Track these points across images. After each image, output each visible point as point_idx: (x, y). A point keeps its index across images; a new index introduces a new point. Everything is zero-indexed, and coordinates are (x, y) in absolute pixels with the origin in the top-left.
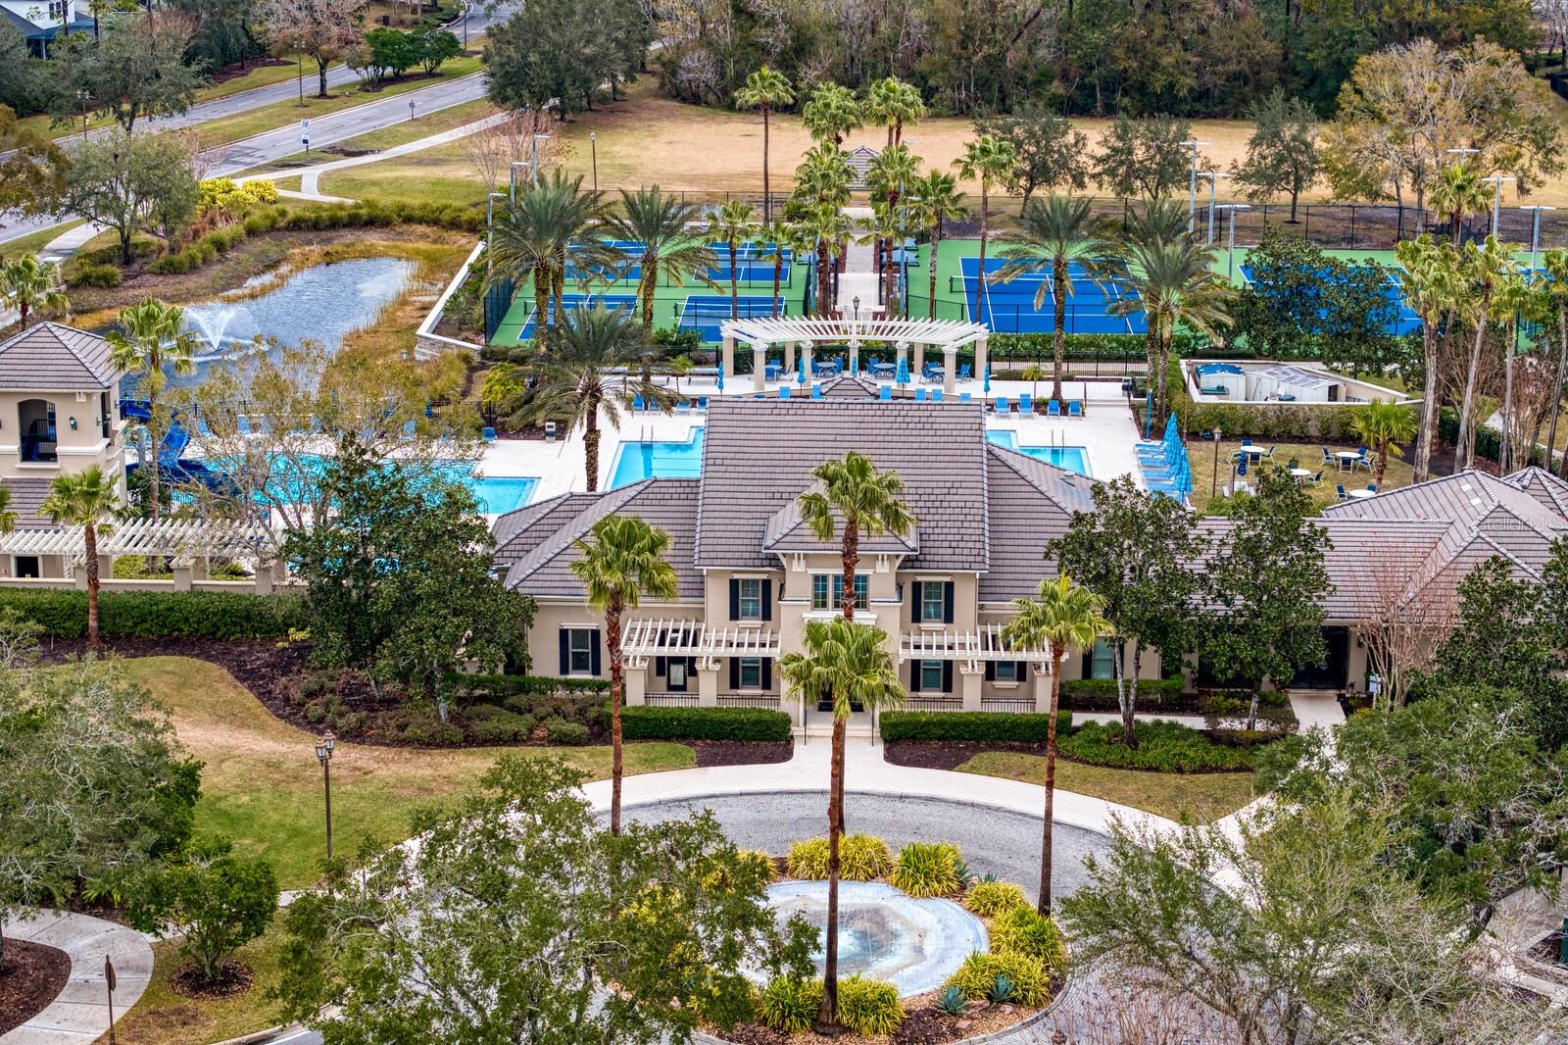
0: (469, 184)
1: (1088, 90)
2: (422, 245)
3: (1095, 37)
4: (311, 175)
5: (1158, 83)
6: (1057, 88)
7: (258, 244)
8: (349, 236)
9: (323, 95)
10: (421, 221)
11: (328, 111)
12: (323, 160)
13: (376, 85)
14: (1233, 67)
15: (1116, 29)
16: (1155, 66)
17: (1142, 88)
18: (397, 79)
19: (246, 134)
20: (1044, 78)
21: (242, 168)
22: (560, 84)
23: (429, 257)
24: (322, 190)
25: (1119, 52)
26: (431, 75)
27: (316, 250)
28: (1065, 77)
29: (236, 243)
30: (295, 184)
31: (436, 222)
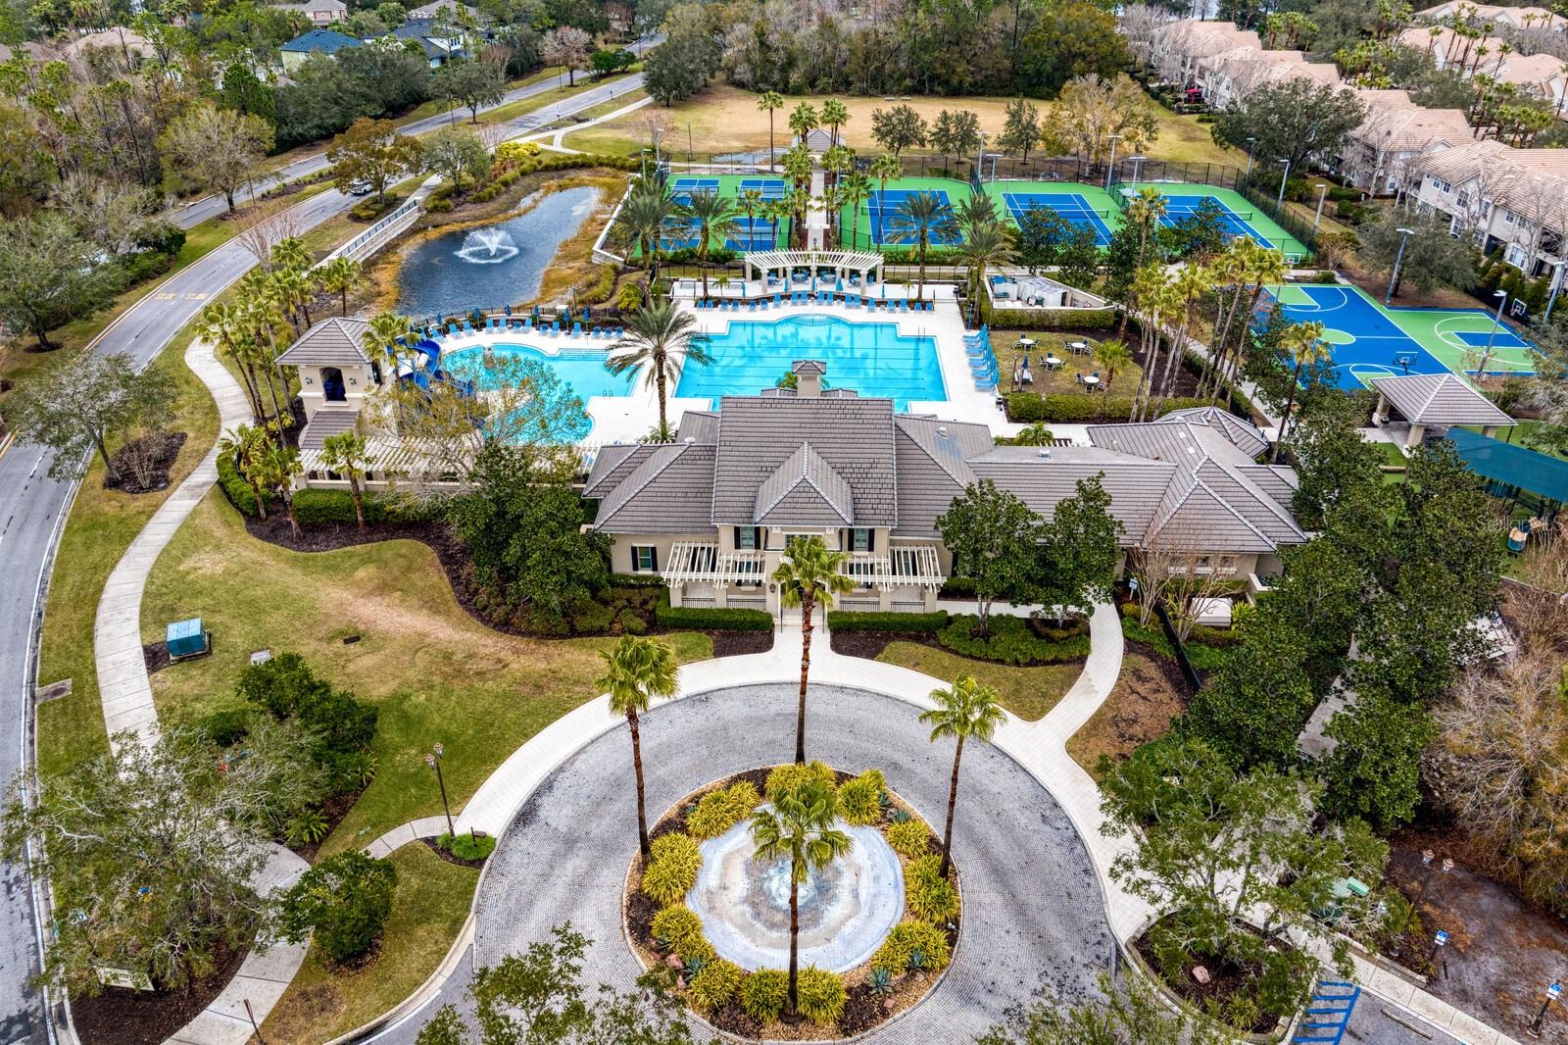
0: (632, 143)
1: (922, 82)
2: (607, 180)
3: (927, 58)
4: (559, 134)
5: (955, 80)
6: (908, 82)
7: (527, 180)
8: (572, 174)
9: (572, 85)
10: (607, 165)
11: (573, 94)
12: (567, 125)
13: (596, 79)
14: (989, 72)
15: (936, 54)
16: (954, 71)
17: (947, 82)
18: (609, 75)
19: (532, 109)
20: (903, 77)
21: (527, 130)
22: (678, 85)
23: (610, 187)
24: (563, 145)
25: (937, 65)
26: (624, 72)
27: (554, 183)
28: (911, 76)
29: (515, 181)
30: (550, 141)
31: (614, 166)
